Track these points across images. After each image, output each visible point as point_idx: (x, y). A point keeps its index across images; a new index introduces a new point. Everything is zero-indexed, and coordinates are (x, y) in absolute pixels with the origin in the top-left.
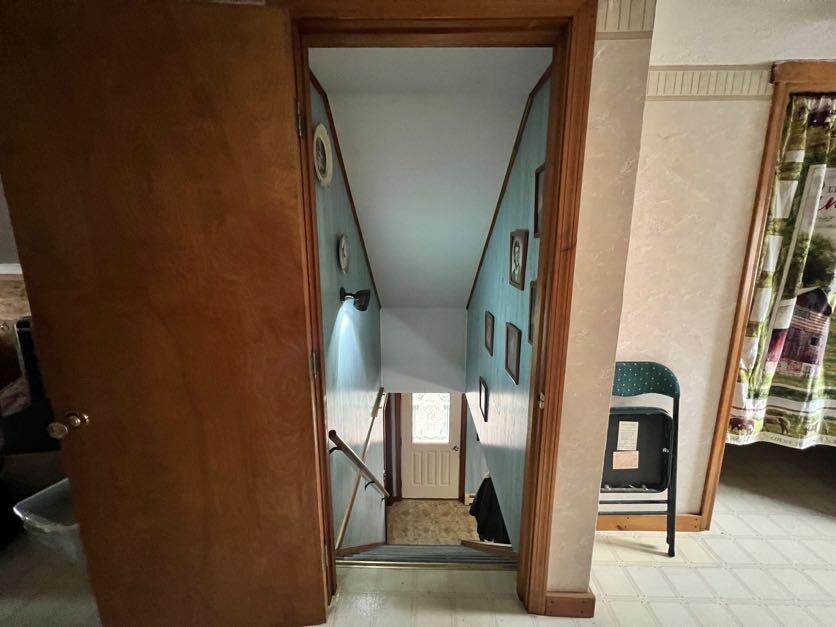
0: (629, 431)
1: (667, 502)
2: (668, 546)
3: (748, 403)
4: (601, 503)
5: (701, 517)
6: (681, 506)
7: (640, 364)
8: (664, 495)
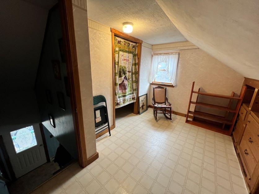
0: (98, 113)
1: (108, 125)
2: (109, 134)
3: (118, 99)
4: (96, 132)
5: (114, 126)
6: (110, 125)
7: (98, 96)
8: (107, 124)
